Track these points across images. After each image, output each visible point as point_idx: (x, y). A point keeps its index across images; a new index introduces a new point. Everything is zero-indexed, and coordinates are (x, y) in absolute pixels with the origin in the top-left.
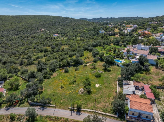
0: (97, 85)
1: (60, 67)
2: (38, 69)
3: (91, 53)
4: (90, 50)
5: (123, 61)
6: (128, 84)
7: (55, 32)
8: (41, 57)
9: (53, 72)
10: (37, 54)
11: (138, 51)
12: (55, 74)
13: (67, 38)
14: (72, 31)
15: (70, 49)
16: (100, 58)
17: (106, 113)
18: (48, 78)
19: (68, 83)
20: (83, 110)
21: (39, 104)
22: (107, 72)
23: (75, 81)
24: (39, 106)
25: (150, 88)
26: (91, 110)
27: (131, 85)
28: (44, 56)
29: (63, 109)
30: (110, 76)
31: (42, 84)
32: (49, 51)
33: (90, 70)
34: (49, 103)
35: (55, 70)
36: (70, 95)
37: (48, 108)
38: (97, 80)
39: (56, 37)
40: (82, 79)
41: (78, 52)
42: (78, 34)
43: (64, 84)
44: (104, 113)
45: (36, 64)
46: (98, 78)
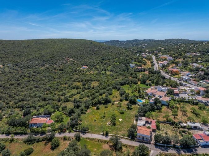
0: (121, 120)
1: (92, 105)
2: (75, 105)
3: (119, 92)
4: (118, 88)
5: (144, 101)
7: (84, 63)
8: (75, 95)
9: (88, 109)
10: (70, 91)
11: (158, 92)
12: (89, 111)
13: (96, 72)
14: (102, 62)
15: (100, 86)
16: (125, 98)
17: (123, 136)
18: (84, 114)
19: (99, 118)
20: (109, 135)
22: (129, 110)
23: (105, 117)
24: (81, 132)
27: (143, 120)
28: (77, 93)
29: (97, 134)
30: (131, 113)
31: (80, 117)
32: (81, 88)
33: (117, 108)
34: (87, 131)
35: (88, 107)
36: (101, 126)
37: (87, 134)
38: (121, 115)
39: (85, 70)
40: (110, 115)
41: (108, 91)
42: (107, 67)
43: (96, 119)
45: (72, 101)
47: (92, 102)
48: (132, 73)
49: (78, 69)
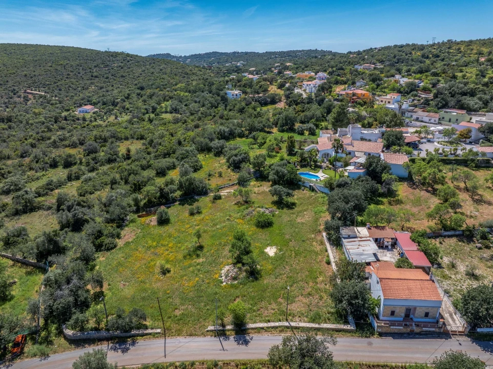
0: (271, 251)
1: (137, 211)
2: (64, 222)
3: (223, 160)
4: (217, 148)
5: (321, 175)
6: (356, 237)
7: (82, 99)
8: (60, 185)
9: (120, 226)
10: (39, 174)
11: (356, 143)
12: (128, 234)
13: (126, 117)
14: (138, 94)
15: (151, 149)
16: (255, 173)
17: (319, 324)
18: (108, 249)
19: (180, 256)
20: (253, 329)
21: (104, 334)
22: (285, 210)
23: (201, 248)
24: (107, 339)
25: (413, 241)
26: (277, 324)
28: (70, 178)
30: (299, 220)
31: (92, 269)
32: (81, 163)
33: (236, 207)
34: (139, 327)
35: (123, 220)
37: (141, 342)
38: (263, 234)
39: (88, 116)
40: (220, 238)
41: (183, 158)
42: (159, 104)
43: (168, 261)
44: (317, 326)
45: (49, 208)
46: (267, 231)
47: (136, 202)
48: (243, 108)
49: (64, 114)
